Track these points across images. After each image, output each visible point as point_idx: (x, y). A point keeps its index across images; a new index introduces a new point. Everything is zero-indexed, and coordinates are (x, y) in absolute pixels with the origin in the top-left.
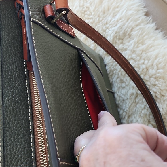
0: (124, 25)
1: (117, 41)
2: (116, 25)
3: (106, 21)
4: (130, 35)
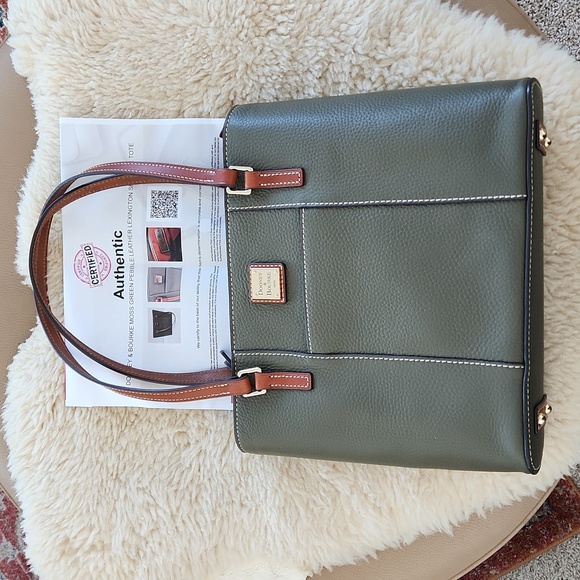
2: (361, 12)
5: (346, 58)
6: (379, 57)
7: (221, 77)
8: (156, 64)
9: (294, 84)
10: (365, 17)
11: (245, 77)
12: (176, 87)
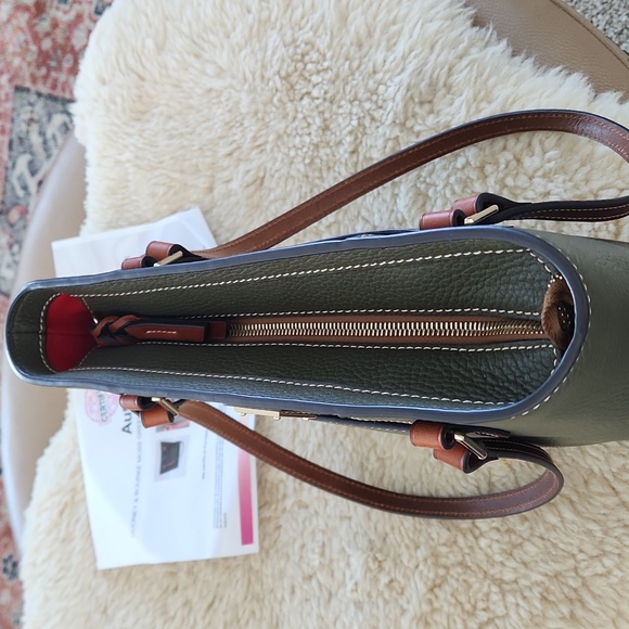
0: (425, 64)
1: (417, 110)
2: (403, 70)
3: (371, 64)
4: (448, 87)
5: (380, 130)
7: (253, 149)
8: (191, 134)
9: (325, 158)
10: (405, 75)
11: (276, 149)
12: (209, 160)
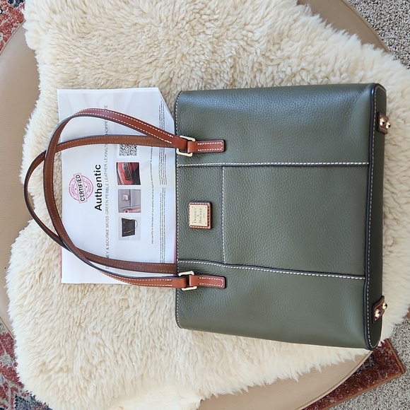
0: (276, 22)
1: (272, 47)
2: (263, 25)
4: (289, 37)
5: (250, 57)
6: (272, 57)
7: (166, 61)
8: (122, 49)
10: (265, 27)
12: (135, 66)
